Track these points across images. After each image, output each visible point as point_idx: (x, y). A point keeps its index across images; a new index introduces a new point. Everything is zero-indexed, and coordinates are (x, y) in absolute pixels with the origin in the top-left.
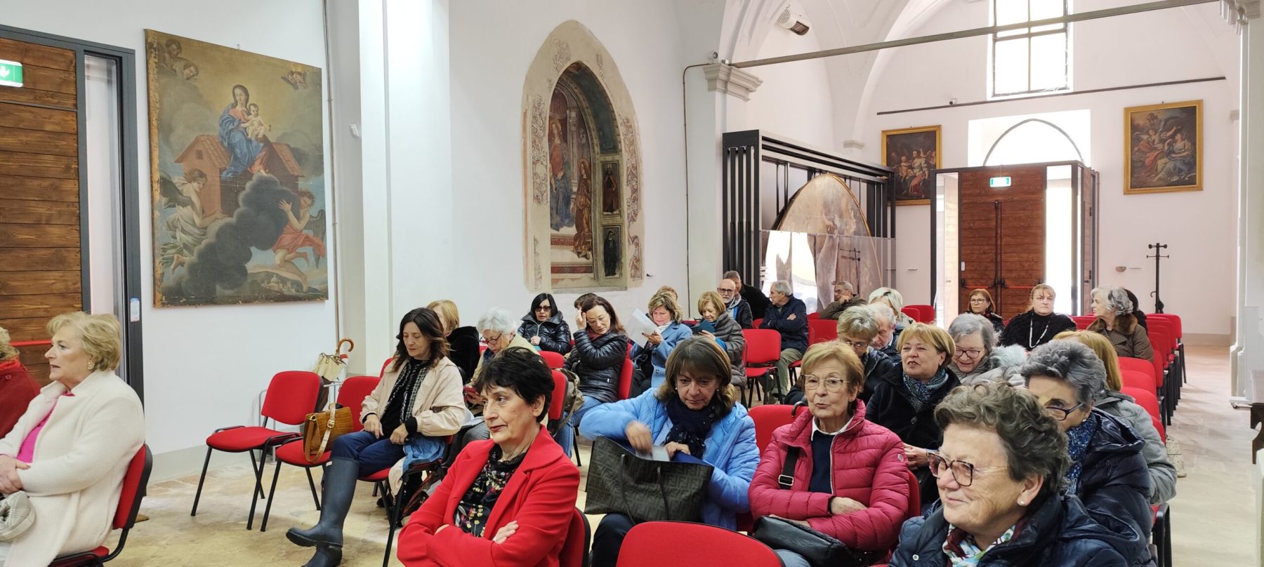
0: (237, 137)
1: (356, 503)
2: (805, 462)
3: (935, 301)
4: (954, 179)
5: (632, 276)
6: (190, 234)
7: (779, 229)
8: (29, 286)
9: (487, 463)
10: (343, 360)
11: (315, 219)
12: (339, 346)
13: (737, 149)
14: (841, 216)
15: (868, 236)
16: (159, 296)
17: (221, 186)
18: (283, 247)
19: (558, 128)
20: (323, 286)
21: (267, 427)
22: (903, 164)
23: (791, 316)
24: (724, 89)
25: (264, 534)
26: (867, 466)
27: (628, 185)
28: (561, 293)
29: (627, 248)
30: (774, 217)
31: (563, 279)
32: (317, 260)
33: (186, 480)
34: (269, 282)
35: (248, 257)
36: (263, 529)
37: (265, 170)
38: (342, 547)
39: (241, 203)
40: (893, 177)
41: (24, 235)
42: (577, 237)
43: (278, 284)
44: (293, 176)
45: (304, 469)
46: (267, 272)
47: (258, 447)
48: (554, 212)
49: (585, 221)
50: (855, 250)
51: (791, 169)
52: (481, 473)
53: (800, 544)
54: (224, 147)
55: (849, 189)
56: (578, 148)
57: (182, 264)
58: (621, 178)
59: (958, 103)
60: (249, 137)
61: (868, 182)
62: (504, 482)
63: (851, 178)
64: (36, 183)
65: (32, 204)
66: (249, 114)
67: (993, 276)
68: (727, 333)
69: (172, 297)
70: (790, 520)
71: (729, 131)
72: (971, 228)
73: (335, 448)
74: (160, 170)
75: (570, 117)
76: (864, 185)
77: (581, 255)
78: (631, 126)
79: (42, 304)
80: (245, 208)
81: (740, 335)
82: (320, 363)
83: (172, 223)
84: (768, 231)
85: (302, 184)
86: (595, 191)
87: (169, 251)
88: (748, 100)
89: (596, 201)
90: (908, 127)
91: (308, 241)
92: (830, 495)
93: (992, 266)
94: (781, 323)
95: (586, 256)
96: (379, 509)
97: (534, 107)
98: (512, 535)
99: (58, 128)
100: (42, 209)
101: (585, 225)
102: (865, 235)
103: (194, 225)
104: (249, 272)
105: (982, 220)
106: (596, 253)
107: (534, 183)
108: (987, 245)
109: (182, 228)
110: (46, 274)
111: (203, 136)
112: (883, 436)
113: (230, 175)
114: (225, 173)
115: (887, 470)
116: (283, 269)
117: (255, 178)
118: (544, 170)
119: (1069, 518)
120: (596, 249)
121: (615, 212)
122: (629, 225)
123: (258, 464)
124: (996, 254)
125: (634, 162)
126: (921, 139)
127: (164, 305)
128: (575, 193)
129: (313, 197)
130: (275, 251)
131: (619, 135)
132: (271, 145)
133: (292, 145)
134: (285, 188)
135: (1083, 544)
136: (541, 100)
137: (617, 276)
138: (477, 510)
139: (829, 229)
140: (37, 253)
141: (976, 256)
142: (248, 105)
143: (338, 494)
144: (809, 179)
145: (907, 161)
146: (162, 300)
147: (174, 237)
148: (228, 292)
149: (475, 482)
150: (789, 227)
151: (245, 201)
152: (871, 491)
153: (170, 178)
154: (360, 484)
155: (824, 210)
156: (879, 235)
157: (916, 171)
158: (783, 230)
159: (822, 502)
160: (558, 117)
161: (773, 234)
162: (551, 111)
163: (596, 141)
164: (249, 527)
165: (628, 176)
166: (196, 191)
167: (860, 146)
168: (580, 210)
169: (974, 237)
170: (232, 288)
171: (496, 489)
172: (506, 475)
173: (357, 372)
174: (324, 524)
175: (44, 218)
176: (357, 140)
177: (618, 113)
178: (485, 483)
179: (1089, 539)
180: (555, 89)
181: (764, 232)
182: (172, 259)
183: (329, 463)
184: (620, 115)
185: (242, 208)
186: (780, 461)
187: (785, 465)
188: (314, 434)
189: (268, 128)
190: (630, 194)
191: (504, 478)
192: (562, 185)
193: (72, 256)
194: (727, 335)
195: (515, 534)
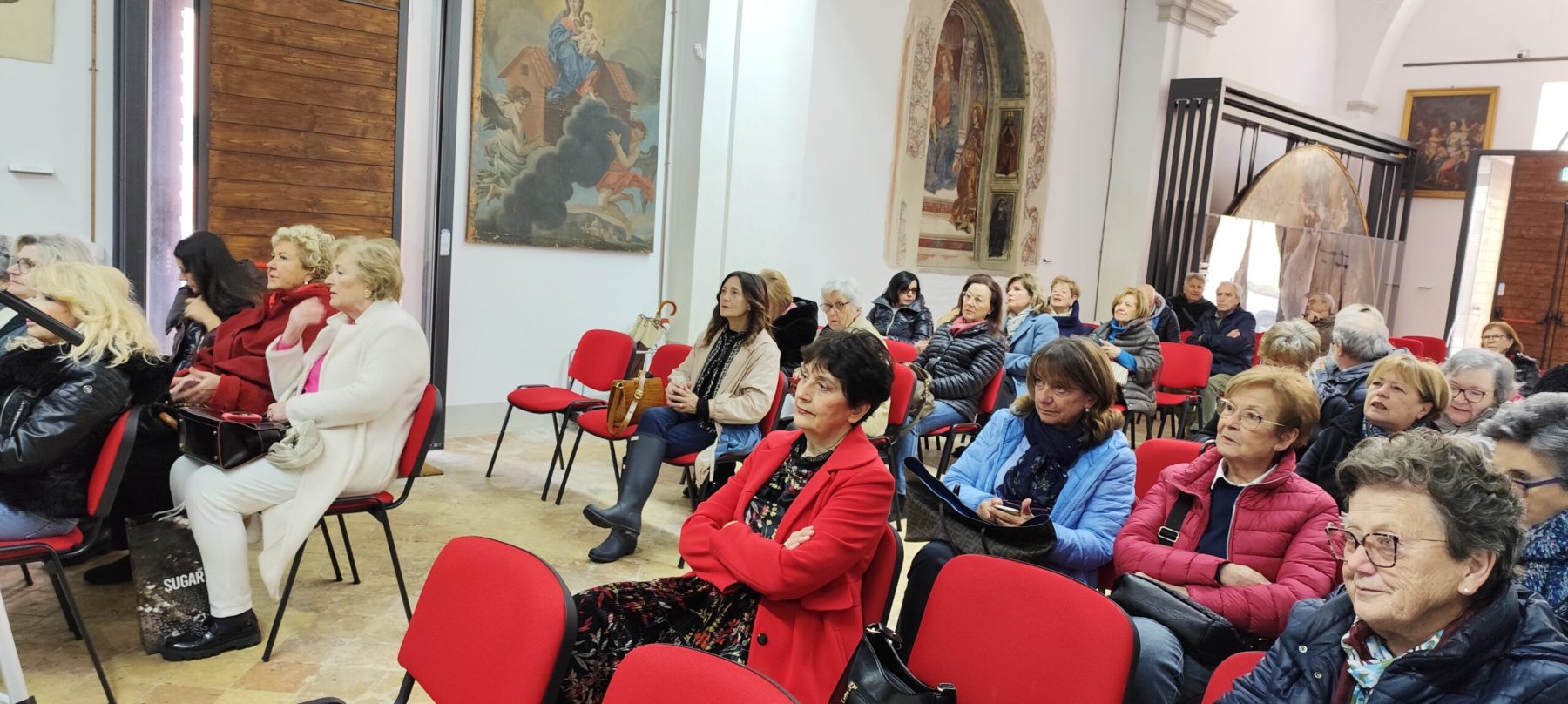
0: (567, 52)
1: (658, 488)
2: (1199, 515)
3: (1450, 334)
4: (1505, 164)
5: (1023, 260)
6: (510, 163)
7: (1234, 215)
8: (341, 205)
9: (788, 457)
10: (664, 325)
11: (646, 156)
12: (660, 308)
13: (1188, 102)
14: (1327, 205)
15: (1365, 234)
16: (472, 229)
17: (546, 109)
18: (608, 186)
19: (949, 62)
20: (648, 236)
21: (573, 390)
22: (1432, 139)
23: (1233, 331)
24: (1180, 19)
25: (559, 507)
26: (1282, 531)
27: (1032, 141)
28: (929, 272)
29: (1021, 223)
30: (1231, 198)
31: (933, 256)
32: (645, 204)
33: (485, 438)
34: (590, 226)
35: (569, 194)
36: (558, 503)
37: (595, 92)
38: (639, 534)
39: (565, 130)
40: (1415, 156)
41: (338, 148)
42: (957, 204)
43: (599, 228)
44: (625, 102)
45: (607, 442)
46: (589, 214)
47: (561, 411)
48: (932, 169)
49: (970, 184)
50: (1342, 253)
51: (1261, 134)
52: (781, 467)
53: (1170, 614)
54: (552, 63)
55: (1344, 169)
56: (972, 87)
57: (498, 196)
58: (1024, 130)
59: (1532, 56)
60: (580, 52)
61: (1377, 161)
62: (805, 481)
63: (1350, 153)
64: (353, 90)
65: (348, 113)
66: (582, 25)
67: (1545, 305)
68: (1140, 345)
69: (486, 232)
70: (1163, 584)
71: (1180, 77)
72: (1522, 237)
73: (642, 422)
74: (481, 85)
75: (966, 48)
76: (1369, 165)
77: (960, 227)
78: (1045, 63)
79: (353, 226)
80: (570, 137)
81: (1156, 350)
82: (638, 325)
83: (491, 147)
84: (1217, 216)
85: (635, 113)
86: (988, 145)
87: (486, 180)
88: (1213, 36)
89: (987, 158)
90: (1448, 86)
91: (635, 181)
92: (1224, 560)
93: (1547, 293)
94: (1217, 340)
95: (966, 229)
96: (684, 499)
97: (921, 32)
98: (805, 542)
99: (378, 30)
100: (357, 121)
101: (970, 189)
102: (1360, 234)
103: (514, 152)
104: (569, 211)
105: (1542, 227)
106: (980, 226)
107: (909, 129)
108: (1543, 262)
109: (501, 155)
110: (357, 193)
111: (530, 47)
112: (1311, 495)
113: (555, 96)
114: (551, 93)
115: (1307, 540)
116: (606, 212)
117: (583, 102)
118: (925, 114)
119: (1525, 630)
120: (980, 220)
121: (1010, 175)
122: (1028, 193)
123: (560, 429)
124: (1555, 277)
125: (1043, 111)
126: (1466, 104)
127: (476, 240)
128: (961, 147)
129: (646, 128)
130: (598, 190)
131: (1027, 74)
132: (604, 65)
133: (627, 66)
134: (615, 116)
135: (1540, 666)
136: (930, 23)
137: (1003, 257)
138: (770, 509)
139: (1307, 222)
140: (350, 169)
141: (1523, 276)
142: (581, 14)
143: (640, 474)
144: (1289, 149)
145: (1438, 135)
146: (474, 234)
147: (492, 164)
148: (545, 233)
149: (772, 476)
150: (1249, 213)
151: (570, 128)
152: (1282, 563)
153: (491, 94)
154: (666, 468)
155: (1303, 194)
156: (1381, 235)
157: (1451, 150)
158: (1240, 217)
159: (1208, 566)
160: (950, 46)
161: (1225, 221)
162: (942, 38)
163: (997, 81)
164: (544, 498)
165: (1034, 129)
166: (519, 113)
167: (1371, 109)
168: (966, 168)
169: (1526, 250)
170: (549, 228)
171: (795, 488)
172: (807, 474)
173: (678, 340)
174: (623, 505)
175: (359, 131)
176: (701, 63)
177: (1030, 45)
178: (784, 480)
179: (1551, 660)
180: (950, 10)
181: (1211, 217)
182: (488, 188)
183: (635, 438)
184: (1032, 48)
185: (566, 136)
186: (1164, 510)
187: (1170, 515)
188: (619, 403)
189: (602, 42)
190: (1034, 151)
191: (805, 477)
192: (946, 135)
193: (385, 176)
194: (1138, 348)
195: (810, 540)
